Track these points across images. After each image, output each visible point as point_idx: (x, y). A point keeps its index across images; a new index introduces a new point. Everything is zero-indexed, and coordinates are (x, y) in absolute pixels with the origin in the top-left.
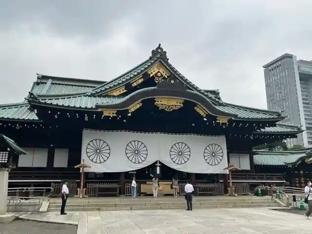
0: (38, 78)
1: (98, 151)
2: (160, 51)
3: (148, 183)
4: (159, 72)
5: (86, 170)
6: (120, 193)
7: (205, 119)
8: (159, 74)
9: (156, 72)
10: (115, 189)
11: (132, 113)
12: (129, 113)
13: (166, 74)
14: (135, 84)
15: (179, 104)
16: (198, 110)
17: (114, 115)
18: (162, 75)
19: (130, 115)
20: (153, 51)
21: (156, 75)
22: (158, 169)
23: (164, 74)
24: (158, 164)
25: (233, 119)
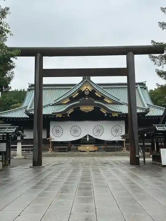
0: (29, 87)
1: (57, 131)
3: (81, 146)
4: (87, 88)
5: (52, 140)
6: (68, 151)
7: (106, 115)
8: (87, 90)
9: (85, 89)
10: (65, 149)
13: (91, 89)
14: (74, 96)
16: (102, 110)
17: (62, 116)
18: (88, 90)
19: (68, 115)
21: (85, 90)
23: (90, 89)
25: (120, 114)
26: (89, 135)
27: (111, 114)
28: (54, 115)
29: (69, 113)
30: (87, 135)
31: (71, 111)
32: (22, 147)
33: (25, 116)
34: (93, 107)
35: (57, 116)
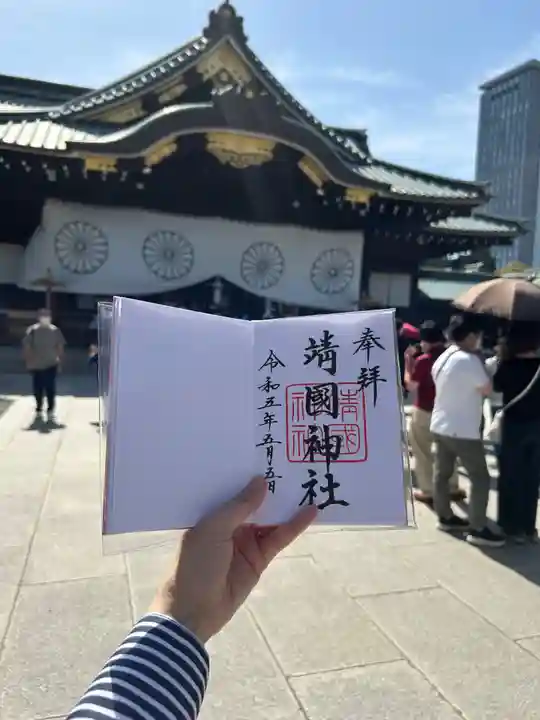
1: (81, 247)
2: (227, 13)
4: (224, 70)
7: (320, 192)
8: (224, 77)
11: (154, 167)
12: (145, 166)
14: (166, 98)
15: (262, 152)
16: (306, 168)
17: (113, 170)
19: (147, 171)
20: (213, 15)
21: (217, 76)
22: (218, 293)
24: (218, 284)
25: (381, 194)
26: (223, 280)
27: (342, 191)
28: (75, 155)
29: (155, 159)
30: (213, 280)
31: (160, 150)
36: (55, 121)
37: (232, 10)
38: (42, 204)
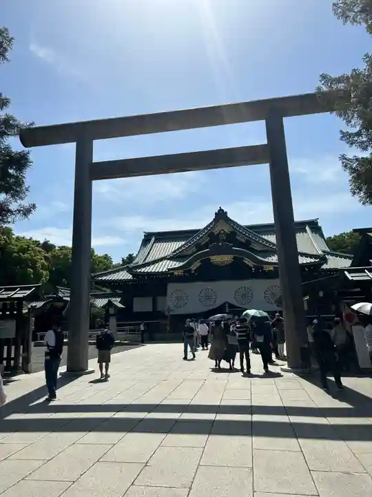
0: (145, 236)
1: (179, 299)
2: (221, 212)
4: (222, 230)
7: (253, 269)
8: (222, 232)
9: (219, 230)
11: (195, 270)
12: (192, 271)
14: (203, 243)
15: (229, 260)
16: (246, 262)
17: (182, 274)
18: (225, 232)
20: (216, 214)
21: (220, 232)
22: (227, 308)
23: (227, 231)
26: (228, 303)
27: (262, 268)
28: (171, 272)
29: (195, 268)
30: (225, 303)
31: (197, 264)
32: (118, 325)
33: (130, 277)
34: (232, 256)
35: (176, 273)
36: (168, 259)
37: (223, 210)
38: (166, 285)
